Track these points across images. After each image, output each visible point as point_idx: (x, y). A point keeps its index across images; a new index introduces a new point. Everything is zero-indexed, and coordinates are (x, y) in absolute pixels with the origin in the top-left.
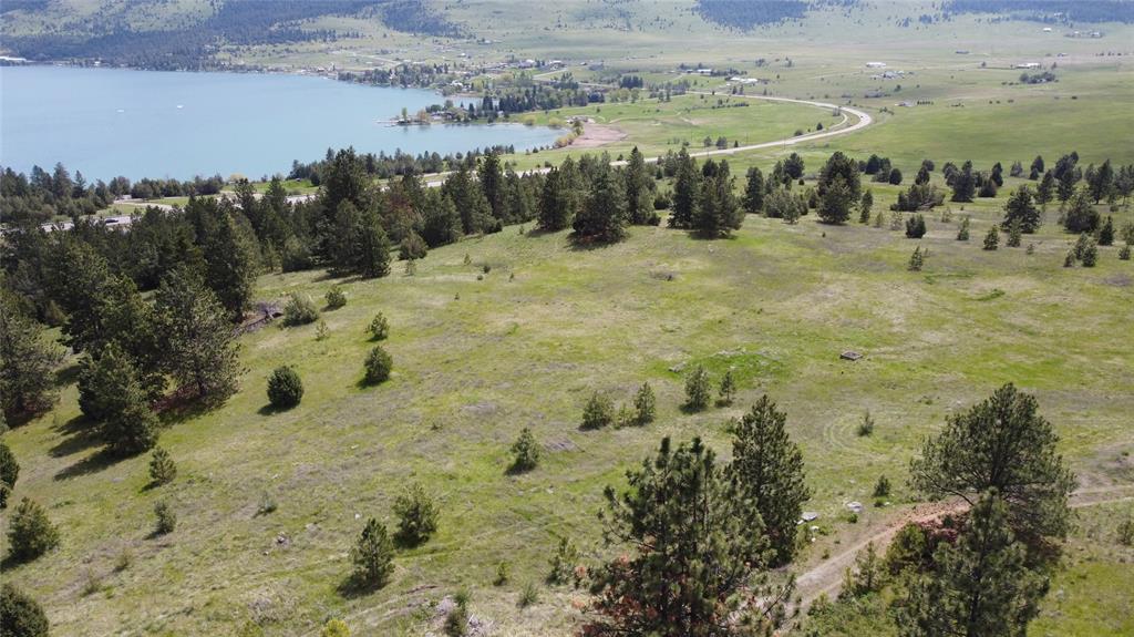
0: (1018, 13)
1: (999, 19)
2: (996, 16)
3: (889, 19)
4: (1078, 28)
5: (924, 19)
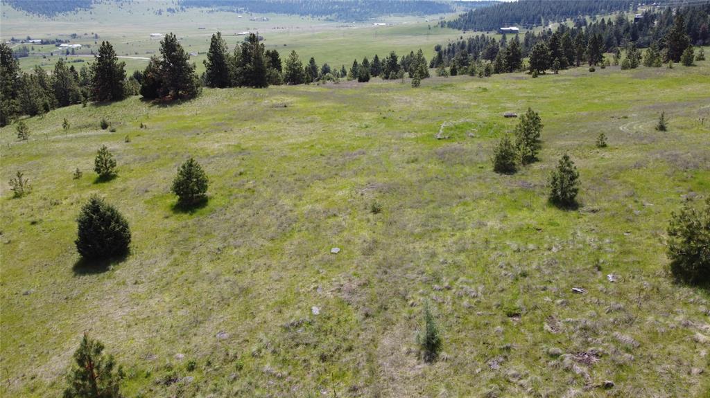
0: (221, 7)
1: (212, 11)
2: (210, 9)
3: (148, 10)
4: (255, 16)
5: (169, 10)
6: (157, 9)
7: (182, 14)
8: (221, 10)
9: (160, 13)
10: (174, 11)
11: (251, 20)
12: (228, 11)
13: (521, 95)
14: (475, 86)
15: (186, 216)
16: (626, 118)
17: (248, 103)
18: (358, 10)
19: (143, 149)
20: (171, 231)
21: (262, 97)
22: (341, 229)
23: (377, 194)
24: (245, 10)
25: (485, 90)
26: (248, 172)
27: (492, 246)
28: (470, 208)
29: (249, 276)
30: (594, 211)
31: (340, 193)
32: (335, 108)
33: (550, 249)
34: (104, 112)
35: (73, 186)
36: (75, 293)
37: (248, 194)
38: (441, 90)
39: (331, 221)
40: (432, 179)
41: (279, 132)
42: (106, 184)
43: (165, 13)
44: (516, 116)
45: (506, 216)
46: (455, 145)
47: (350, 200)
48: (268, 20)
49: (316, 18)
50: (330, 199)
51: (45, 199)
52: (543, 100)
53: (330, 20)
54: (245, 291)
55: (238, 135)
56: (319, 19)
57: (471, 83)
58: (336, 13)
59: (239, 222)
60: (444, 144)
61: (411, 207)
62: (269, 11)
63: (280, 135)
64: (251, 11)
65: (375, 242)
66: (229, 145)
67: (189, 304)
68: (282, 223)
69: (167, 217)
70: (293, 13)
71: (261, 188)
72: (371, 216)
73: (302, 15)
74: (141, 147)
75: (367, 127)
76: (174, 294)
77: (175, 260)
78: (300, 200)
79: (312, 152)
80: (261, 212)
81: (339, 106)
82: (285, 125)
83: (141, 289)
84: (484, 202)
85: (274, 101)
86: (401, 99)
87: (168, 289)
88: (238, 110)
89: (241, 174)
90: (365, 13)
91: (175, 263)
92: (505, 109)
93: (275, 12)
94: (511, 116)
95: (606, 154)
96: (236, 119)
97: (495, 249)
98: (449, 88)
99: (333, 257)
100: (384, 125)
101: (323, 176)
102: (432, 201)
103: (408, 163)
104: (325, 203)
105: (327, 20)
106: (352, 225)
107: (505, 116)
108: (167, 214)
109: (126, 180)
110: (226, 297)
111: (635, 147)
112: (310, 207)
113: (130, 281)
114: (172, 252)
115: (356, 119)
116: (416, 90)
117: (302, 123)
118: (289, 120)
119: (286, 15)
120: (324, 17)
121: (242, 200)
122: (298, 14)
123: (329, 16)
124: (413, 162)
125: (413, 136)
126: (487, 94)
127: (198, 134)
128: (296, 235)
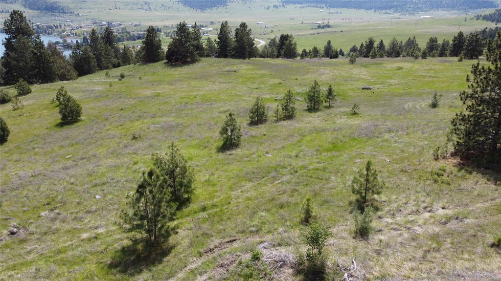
1: (303, 7)
2: (302, 6)
3: (261, 6)
4: (332, 10)
5: (275, 6)
6: (266, 6)
8: (309, 6)
9: (268, 8)
11: (329, 13)
12: (314, 7)
18: (412, 6)
24: (326, 6)
43: (272, 8)
48: (341, 13)
49: (377, 12)
53: (388, 14)
56: (380, 13)
64: (330, 7)
120: (384, 11)
123: (388, 11)
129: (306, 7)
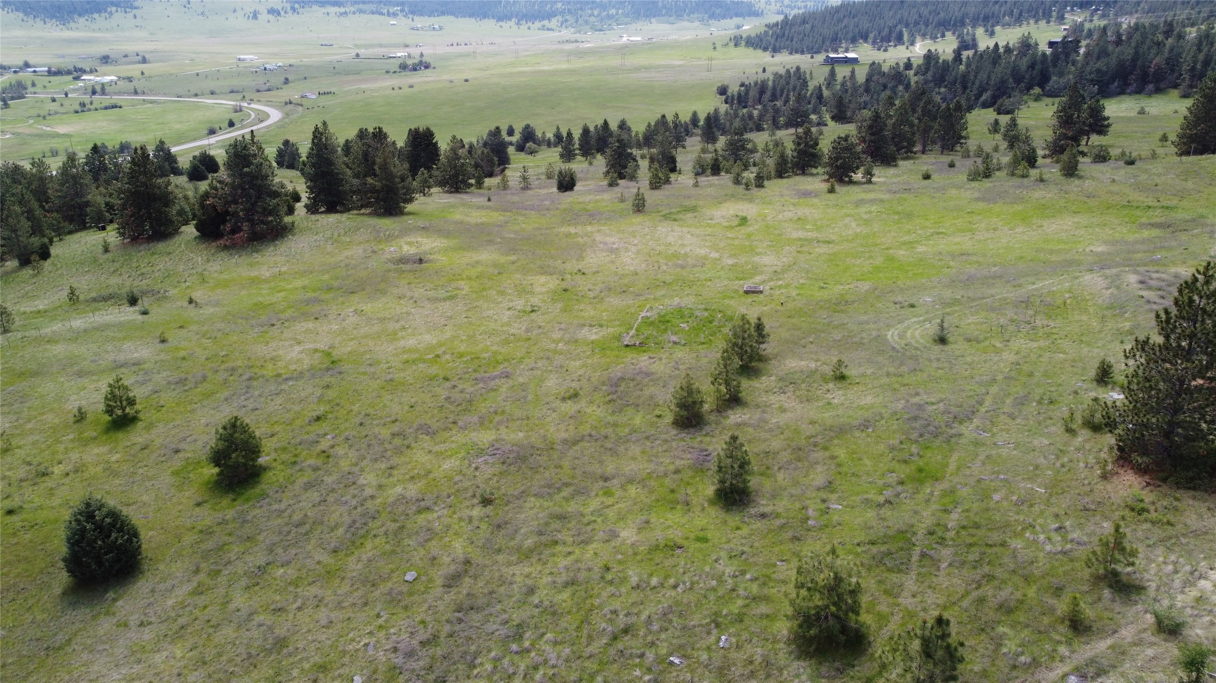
0: (361, 6)
3: (235, 11)
4: (419, 21)
5: (272, 11)
6: (249, 10)
7: (292, 18)
8: (361, 11)
9: (255, 16)
10: (279, 14)
11: (413, 29)
12: (373, 13)
13: (795, 235)
14: (732, 212)
15: (226, 501)
16: (912, 306)
17: (365, 251)
18: (596, 13)
19: (184, 358)
20: (201, 532)
21: (389, 238)
22: (431, 533)
23: (498, 468)
24: (402, 11)
25: (744, 221)
26: (330, 416)
27: (609, 577)
28: (610, 501)
29: (291, 616)
30: (763, 516)
31: (447, 465)
32: (495, 265)
33: (675, 587)
34: (135, 265)
35: (71, 437)
36: (60, 638)
37: (319, 462)
38: (675, 220)
39: (421, 519)
40: (582, 439)
41: (397, 321)
42: (120, 435)
43: (264, 16)
44: (761, 292)
45: (647, 522)
46: (643, 360)
47: (457, 478)
48: (441, 28)
49: (524, 27)
50: (431, 476)
51: (29, 464)
52: (823, 249)
53: (548, 29)
54: (281, 643)
55: (335, 327)
56: (529, 28)
57: (726, 205)
58: (560, 18)
59: (296, 517)
60: (630, 356)
61: (535, 495)
62: (443, 13)
63: (398, 326)
64: (413, 13)
65: (467, 562)
66: (316, 351)
67: (205, 663)
68: (354, 522)
69: (198, 504)
70: (485, 16)
71: (340, 451)
72: (477, 512)
73: (500, 19)
74: (182, 354)
75: (532, 311)
76: (188, 645)
77: (200, 584)
78: (390, 475)
79: (434, 370)
80: (331, 499)
81: (503, 259)
82: (411, 302)
83: (148, 634)
84: (632, 490)
85: (406, 248)
86: (606, 244)
87: (181, 637)
88: (347, 265)
89: (318, 419)
90: (609, 17)
91: (198, 592)
92: (756, 270)
93: (453, 14)
94: (754, 292)
95: (837, 395)
96: (339, 288)
97: (611, 582)
98: (690, 215)
99: (405, 588)
100: (559, 305)
101: (435, 426)
102: (567, 485)
103: (564, 399)
104: (421, 484)
105: (543, 28)
106: (448, 527)
107: (747, 292)
108: (200, 500)
109: (150, 426)
110: (253, 652)
111: (885, 380)
112: (399, 489)
113: (134, 620)
114: (197, 571)
115: (523, 291)
116: (638, 219)
117: (437, 300)
118: (419, 292)
119: (473, 20)
120: (538, 24)
121: (308, 476)
122: (494, 17)
123: (546, 22)
124: (570, 398)
125: (593, 335)
126: (744, 230)
127: (273, 325)
128: (369, 545)
129: (354, 13)
